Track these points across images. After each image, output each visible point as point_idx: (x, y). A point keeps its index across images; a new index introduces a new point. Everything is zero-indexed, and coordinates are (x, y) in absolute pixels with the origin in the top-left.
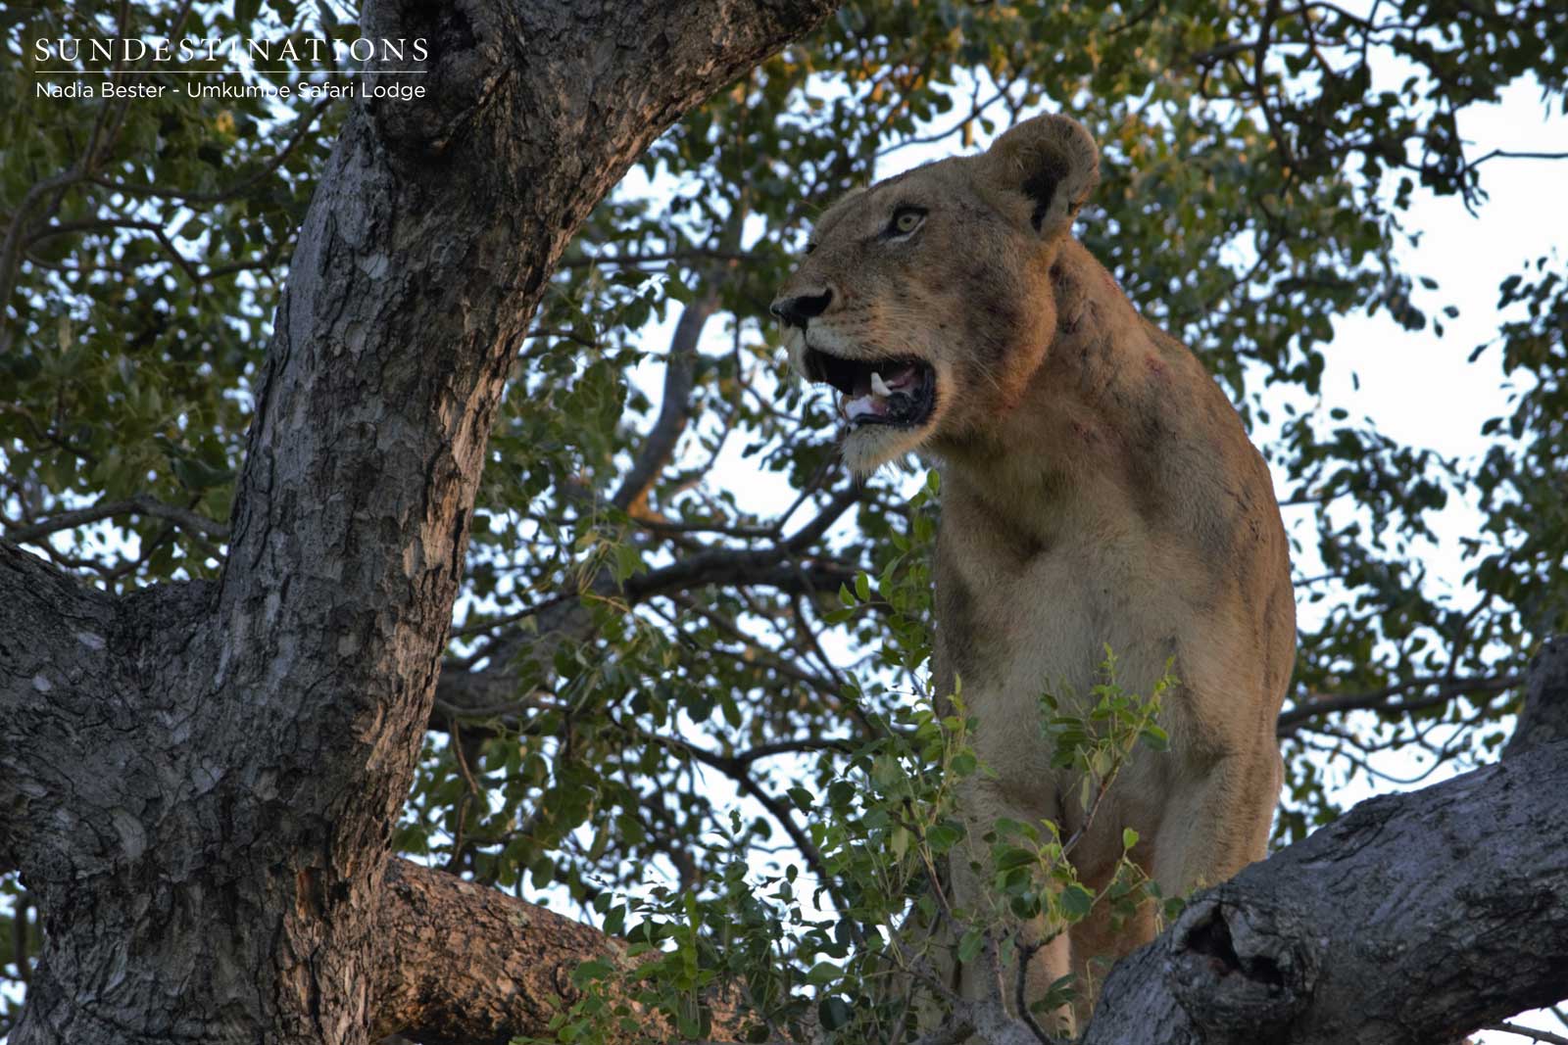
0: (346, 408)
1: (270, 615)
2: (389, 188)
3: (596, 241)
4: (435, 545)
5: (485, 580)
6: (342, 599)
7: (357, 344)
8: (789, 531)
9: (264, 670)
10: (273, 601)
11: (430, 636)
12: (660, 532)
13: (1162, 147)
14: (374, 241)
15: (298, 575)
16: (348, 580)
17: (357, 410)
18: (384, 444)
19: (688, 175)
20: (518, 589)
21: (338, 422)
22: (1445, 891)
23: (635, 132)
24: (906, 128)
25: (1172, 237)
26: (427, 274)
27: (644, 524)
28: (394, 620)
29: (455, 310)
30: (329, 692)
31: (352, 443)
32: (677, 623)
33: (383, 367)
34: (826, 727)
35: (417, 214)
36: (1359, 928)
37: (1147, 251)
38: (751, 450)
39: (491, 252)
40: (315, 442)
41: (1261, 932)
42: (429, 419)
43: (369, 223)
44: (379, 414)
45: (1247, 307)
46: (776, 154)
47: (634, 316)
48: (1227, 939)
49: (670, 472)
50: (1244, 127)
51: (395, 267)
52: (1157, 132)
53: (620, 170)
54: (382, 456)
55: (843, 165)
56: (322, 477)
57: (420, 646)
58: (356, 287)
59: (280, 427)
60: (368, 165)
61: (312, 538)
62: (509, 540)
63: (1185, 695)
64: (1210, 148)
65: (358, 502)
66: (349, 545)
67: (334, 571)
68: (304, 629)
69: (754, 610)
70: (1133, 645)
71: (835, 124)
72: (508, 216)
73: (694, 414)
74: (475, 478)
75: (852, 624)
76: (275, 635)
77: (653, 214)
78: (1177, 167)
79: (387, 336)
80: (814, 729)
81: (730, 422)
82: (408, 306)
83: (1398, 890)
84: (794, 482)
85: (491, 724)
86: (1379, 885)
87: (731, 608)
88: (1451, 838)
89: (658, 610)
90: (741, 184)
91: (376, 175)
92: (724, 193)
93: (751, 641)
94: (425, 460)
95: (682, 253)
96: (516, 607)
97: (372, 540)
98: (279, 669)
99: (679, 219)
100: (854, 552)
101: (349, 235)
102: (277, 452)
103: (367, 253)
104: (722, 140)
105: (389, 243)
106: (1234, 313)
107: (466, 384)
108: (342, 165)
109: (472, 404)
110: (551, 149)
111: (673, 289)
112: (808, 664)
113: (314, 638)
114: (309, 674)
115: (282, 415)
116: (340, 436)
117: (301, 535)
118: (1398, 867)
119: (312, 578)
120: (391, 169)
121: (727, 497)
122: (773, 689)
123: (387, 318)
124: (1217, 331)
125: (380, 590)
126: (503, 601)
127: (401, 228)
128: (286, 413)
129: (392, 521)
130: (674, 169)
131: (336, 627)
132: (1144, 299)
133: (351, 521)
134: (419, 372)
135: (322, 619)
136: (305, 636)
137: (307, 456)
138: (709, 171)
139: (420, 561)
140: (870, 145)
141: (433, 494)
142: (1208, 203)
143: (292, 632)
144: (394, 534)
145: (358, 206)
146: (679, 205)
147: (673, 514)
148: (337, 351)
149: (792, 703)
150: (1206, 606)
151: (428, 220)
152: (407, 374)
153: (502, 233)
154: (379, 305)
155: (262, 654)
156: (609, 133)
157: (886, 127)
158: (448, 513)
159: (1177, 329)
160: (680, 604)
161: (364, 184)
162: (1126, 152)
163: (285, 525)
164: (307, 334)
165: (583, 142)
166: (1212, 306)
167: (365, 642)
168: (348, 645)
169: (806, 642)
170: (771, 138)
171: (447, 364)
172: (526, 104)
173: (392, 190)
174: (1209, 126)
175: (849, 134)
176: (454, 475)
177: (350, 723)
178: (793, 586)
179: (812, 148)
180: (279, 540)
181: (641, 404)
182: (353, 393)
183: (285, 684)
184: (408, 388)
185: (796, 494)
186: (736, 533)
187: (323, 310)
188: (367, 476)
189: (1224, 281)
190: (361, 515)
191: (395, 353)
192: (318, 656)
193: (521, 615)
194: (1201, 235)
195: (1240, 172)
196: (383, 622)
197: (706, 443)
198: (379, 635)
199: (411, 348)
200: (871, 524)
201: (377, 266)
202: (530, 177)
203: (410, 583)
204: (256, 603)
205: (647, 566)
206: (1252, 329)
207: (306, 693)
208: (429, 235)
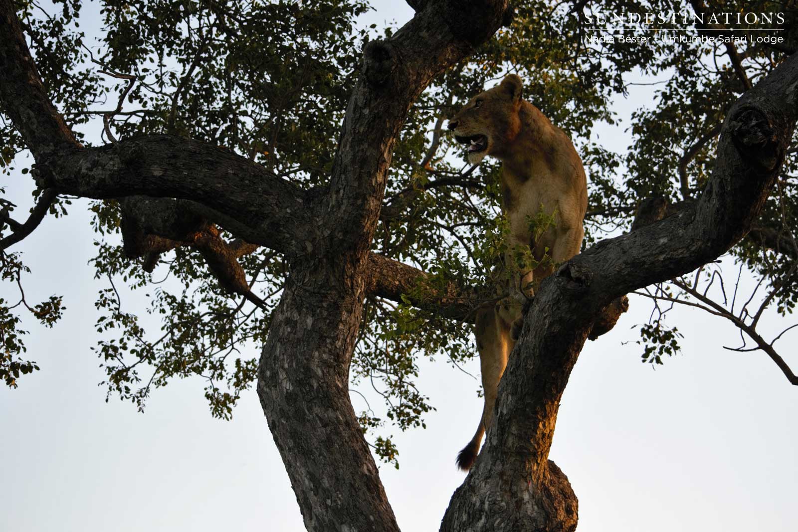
0: (359, 145)
1: (341, 195)
3: (417, 103)
4: (380, 178)
5: (390, 184)
6: (358, 191)
7: (362, 130)
8: (463, 172)
9: (340, 208)
10: (342, 191)
11: (379, 200)
12: (432, 173)
13: (552, 80)
14: (366, 105)
15: (347, 185)
16: (359, 186)
17: (361, 146)
18: (368, 154)
19: (439, 87)
20: (398, 186)
21: (357, 149)
22: (621, 261)
23: (428, 79)
24: (491, 76)
25: (555, 102)
26: (378, 113)
27: (428, 170)
28: (370, 196)
29: (385, 122)
30: (355, 213)
31: (360, 154)
32: (436, 194)
33: (368, 135)
34: (472, 219)
35: (376, 99)
36: (601, 270)
37: (549, 105)
38: (454, 153)
39: (393, 108)
40: (352, 153)
41: (577, 271)
42: (378, 148)
43: (364, 101)
44: (367, 146)
45: (573, 119)
46: (460, 82)
47: (426, 122)
48: (570, 273)
49: (435, 158)
50: (572, 76)
51: (370, 112)
52: (551, 77)
53: (425, 88)
54: (367, 157)
55: (476, 84)
56: (353, 161)
57: (376, 202)
58: (361, 116)
59: (344, 148)
60: (364, 88)
61: (351, 176)
62: (397, 174)
63: (560, 214)
64: (563, 81)
65: (361, 168)
66: (359, 178)
67: (356, 184)
68: (349, 198)
69: (454, 191)
70: (548, 201)
71: (474, 75)
72: (397, 99)
73: (440, 144)
74: (389, 162)
75: (478, 194)
76: (342, 199)
77: (430, 96)
78: (556, 85)
79: (368, 128)
80: (469, 220)
81: (449, 145)
82: (374, 121)
83: (610, 261)
84: (464, 160)
85: (393, 219)
86: (606, 260)
87: (449, 190)
88: (622, 249)
89: (431, 191)
90: (451, 89)
91: (366, 90)
92: (448, 91)
93: (454, 199)
94: (378, 158)
95: (437, 106)
96: (397, 191)
97: (365, 177)
98: (343, 208)
99: (437, 97)
100: (478, 177)
101: (360, 104)
102: (343, 156)
103: (364, 108)
104: (447, 78)
105: (369, 106)
106: (569, 120)
107: (387, 139)
108: (358, 87)
109: (389, 144)
110: (408, 83)
111: (435, 115)
112: (467, 204)
113: (351, 200)
114: (350, 209)
116: (358, 152)
117: (348, 175)
118: (610, 256)
119: (351, 186)
120: (370, 89)
121: (448, 164)
122: (459, 210)
123: (368, 123)
124: (565, 124)
125: (367, 189)
126: (395, 189)
127: (372, 102)
128: (345, 146)
129: (369, 172)
130: (436, 85)
131: (356, 198)
132: (548, 117)
133: (360, 172)
134: (376, 137)
135: (353, 195)
137: (350, 157)
138: (444, 85)
139: (376, 181)
140: (483, 80)
141: (380, 166)
142: (563, 94)
143: (346, 199)
144: (371, 175)
145: (362, 97)
146: (437, 94)
147: (435, 168)
148: (357, 132)
149: (464, 213)
150: (566, 192)
151: (378, 100)
152: (373, 137)
153: (396, 103)
154: (367, 121)
155: (339, 204)
156: (422, 79)
157: (487, 75)
158: (383, 170)
159: (556, 124)
160: (437, 190)
161: (364, 92)
162: (544, 81)
163: (344, 173)
165: (415, 81)
166: (564, 118)
167: (363, 201)
168: (359, 202)
169: (467, 199)
170: (459, 78)
171: (383, 135)
172: (402, 73)
173: (370, 93)
174: (564, 75)
175: (478, 77)
176: (384, 161)
177: (360, 221)
178: (464, 185)
179: (469, 80)
180: (343, 177)
181: (428, 141)
182: (360, 142)
183: (345, 211)
184: (374, 140)
185: (465, 163)
186: (451, 172)
187: (354, 122)
188: (364, 162)
189: (567, 112)
190: (362, 171)
191: (371, 132)
192: (353, 205)
193: (399, 193)
194: (561, 101)
195: (571, 87)
196: (367, 196)
197: (443, 151)
198: (367, 199)
199: (374, 131)
200: (483, 170)
201: (366, 111)
202: (403, 90)
203: (374, 187)
204: (338, 192)
205: (429, 180)
206: (574, 124)
207: (350, 213)
208: (379, 104)
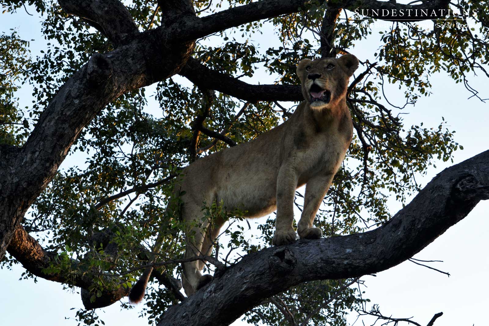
0: (62, 124)
1: (36, 155)
2: (84, 89)
4: (65, 152)
6: (49, 156)
7: (68, 113)
9: (32, 165)
10: (37, 153)
14: (77, 97)
15: (43, 150)
16: (52, 153)
17: (64, 125)
18: (66, 132)
21: (60, 126)
26: (85, 105)
28: (56, 163)
30: (42, 172)
31: (61, 130)
33: (71, 118)
35: (87, 95)
39: (96, 105)
40: (54, 128)
42: (74, 130)
43: (78, 94)
44: (67, 126)
51: (80, 102)
54: (65, 134)
56: (54, 134)
58: (72, 104)
59: (48, 124)
60: (80, 84)
61: (48, 144)
65: (58, 140)
66: (55, 147)
67: (50, 151)
68: (42, 159)
72: (101, 100)
76: (36, 159)
79: (74, 113)
82: (79, 110)
94: (71, 136)
98: (35, 165)
101: (74, 95)
102: (45, 128)
103: (75, 99)
105: (80, 98)
110: (111, 91)
113: (43, 161)
114: (40, 167)
115: (49, 122)
116: (59, 128)
117: (46, 143)
119: (46, 151)
123: (75, 110)
125: (56, 157)
127: (83, 96)
129: (62, 145)
131: (47, 160)
133: (56, 143)
134: (76, 122)
135: (45, 159)
136: (41, 161)
137: (52, 130)
139: (63, 154)
141: (69, 143)
143: (39, 159)
145: (76, 90)
148: (64, 114)
151: (89, 96)
152: (74, 121)
153: (99, 102)
154: (75, 108)
155: (32, 161)
161: (79, 87)
163: (43, 141)
164: (59, 109)
167: (50, 165)
168: (48, 165)
171: (81, 122)
172: (111, 82)
177: (43, 178)
180: (42, 143)
182: (64, 122)
183: (35, 168)
184: (74, 124)
187: (64, 106)
188: (62, 136)
190: (58, 143)
191: (74, 117)
192: (43, 165)
196: (54, 162)
199: (77, 117)
201: (77, 101)
202: (108, 94)
203: (60, 157)
204: (33, 153)
207: (38, 171)
208: (88, 99)
